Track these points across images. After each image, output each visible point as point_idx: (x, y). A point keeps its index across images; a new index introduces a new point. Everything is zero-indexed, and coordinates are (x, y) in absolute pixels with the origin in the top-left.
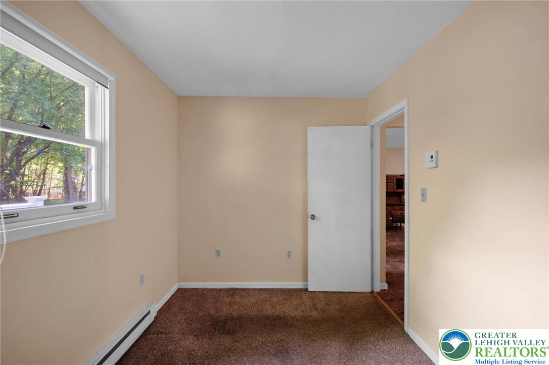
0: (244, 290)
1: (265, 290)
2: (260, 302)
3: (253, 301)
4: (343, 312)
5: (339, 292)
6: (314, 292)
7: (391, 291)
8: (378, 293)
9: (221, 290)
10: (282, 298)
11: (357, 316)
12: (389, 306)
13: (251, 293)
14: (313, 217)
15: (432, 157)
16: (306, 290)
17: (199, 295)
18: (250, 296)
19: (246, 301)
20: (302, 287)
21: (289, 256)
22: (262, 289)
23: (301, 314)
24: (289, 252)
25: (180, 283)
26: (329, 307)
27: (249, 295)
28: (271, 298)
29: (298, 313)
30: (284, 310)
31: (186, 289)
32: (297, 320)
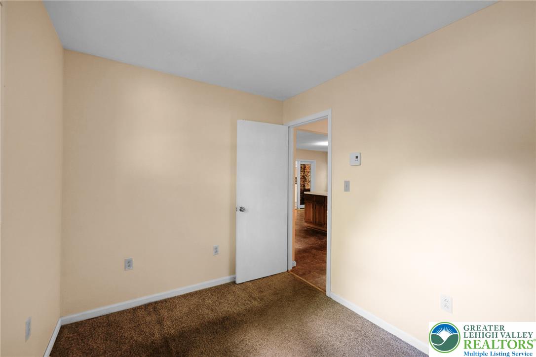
0: (166, 301)
1: (191, 295)
2: (194, 308)
3: (185, 310)
4: (277, 294)
5: (263, 278)
6: (242, 283)
7: (299, 267)
8: (292, 271)
9: (135, 310)
10: (215, 298)
11: (290, 294)
12: (305, 279)
13: (177, 302)
14: (242, 210)
15: (357, 157)
16: (234, 283)
17: (105, 325)
18: (178, 306)
19: (178, 313)
20: (228, 281)
21: (216, 252)
22: (187, 295)
23: (244, 308)
24: (216, 248)
25: (63, 318)
26: (263, 294)
27: (176, 305)
28: (204, 300)
29: (241, 308)
30: (226, 309)
31: (77, 323)
32: (244, 315)
